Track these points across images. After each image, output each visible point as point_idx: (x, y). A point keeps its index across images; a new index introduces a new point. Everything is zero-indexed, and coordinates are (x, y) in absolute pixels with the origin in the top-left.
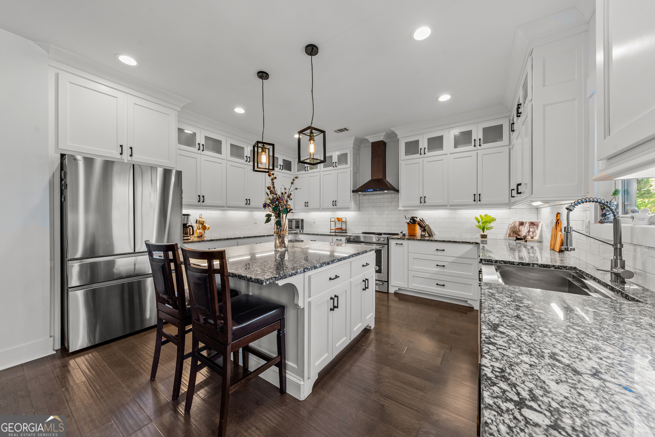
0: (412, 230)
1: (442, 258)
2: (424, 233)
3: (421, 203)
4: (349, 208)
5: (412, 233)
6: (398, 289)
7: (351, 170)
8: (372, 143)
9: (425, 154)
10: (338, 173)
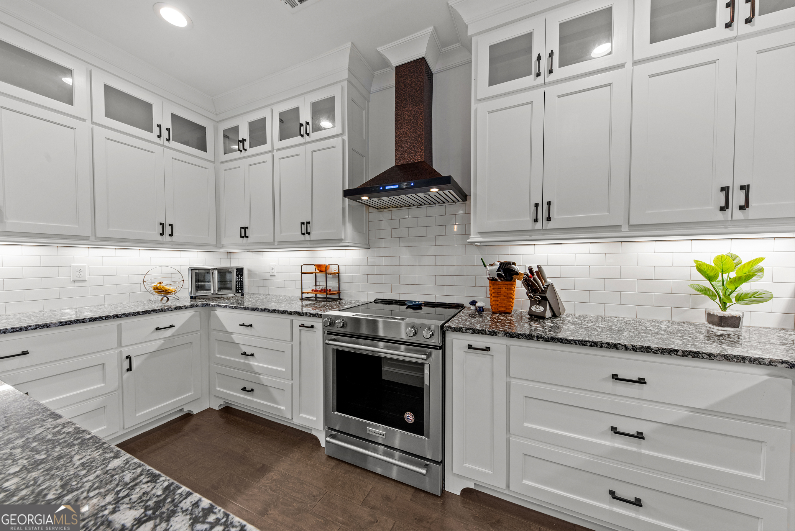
0: (502, 297)
2: (541, 309)
3: (536, 220)
4: (341, 240)
5: (504, 307)
7: (343, 141)
8: (398, 68)
9: (551, 71)
10: (312, 152)
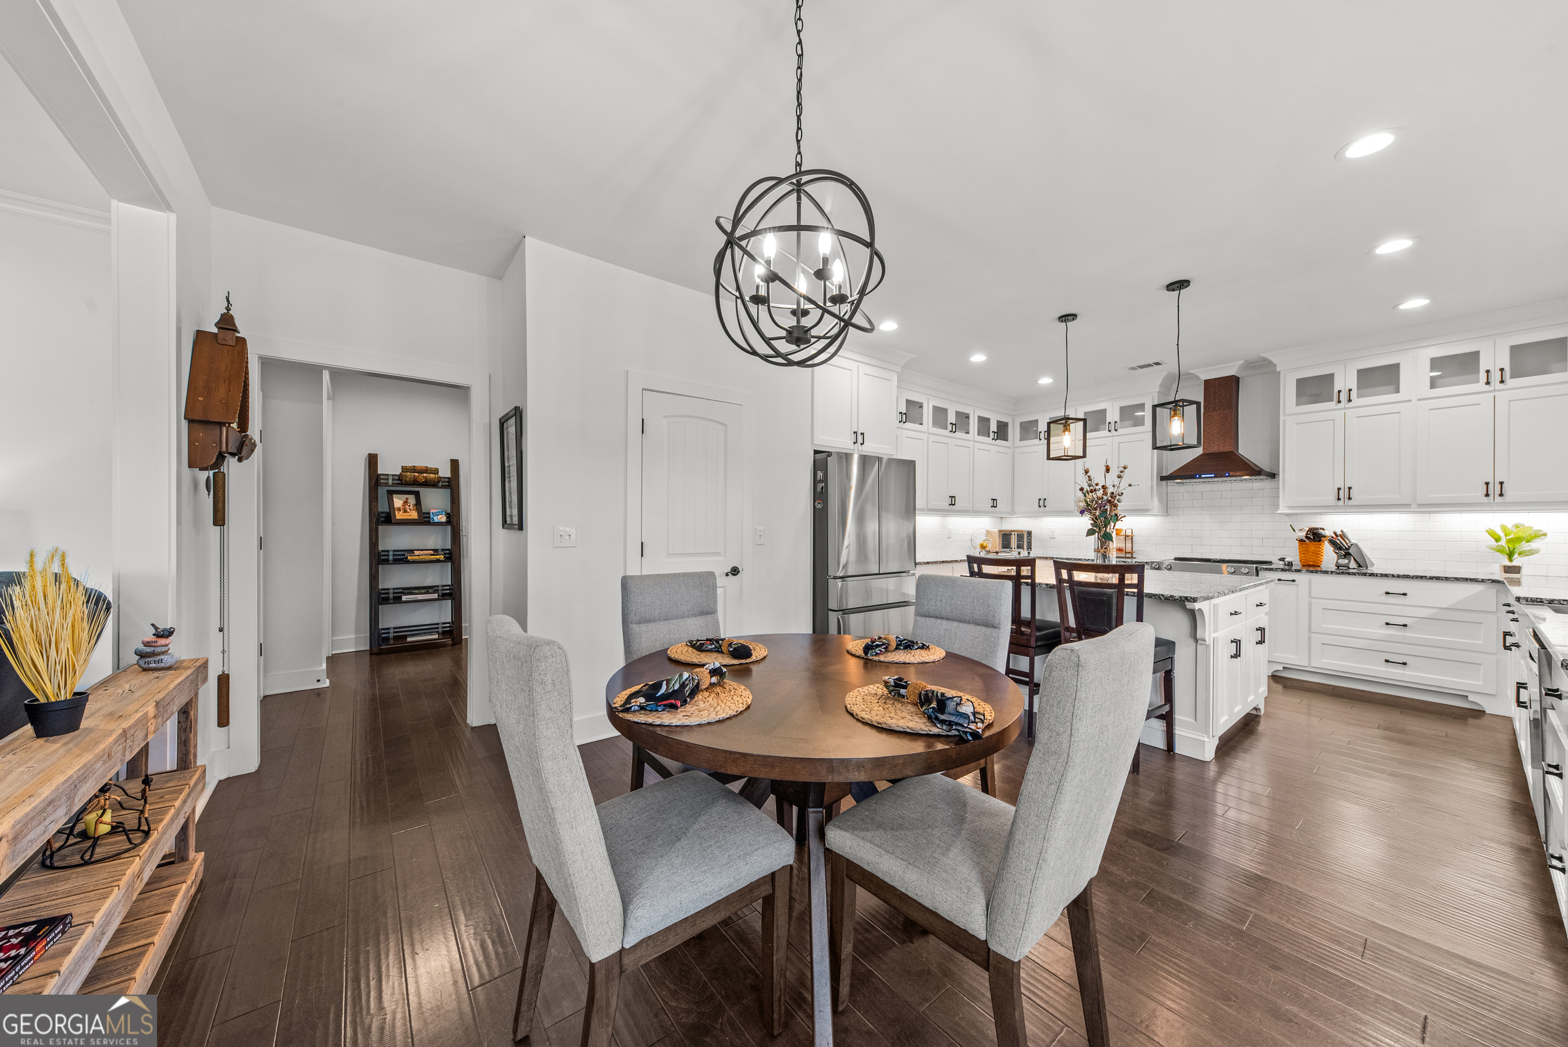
0: (1311, 554)
1: (1397, 609)
2: (1346, 561)
3: (1339, 499)
4: (1149, 509)
5: (1313, 561)
6: (1282, 669)
8: (1208, 383)
9: (1350, 401)
10: (1120, 443)
